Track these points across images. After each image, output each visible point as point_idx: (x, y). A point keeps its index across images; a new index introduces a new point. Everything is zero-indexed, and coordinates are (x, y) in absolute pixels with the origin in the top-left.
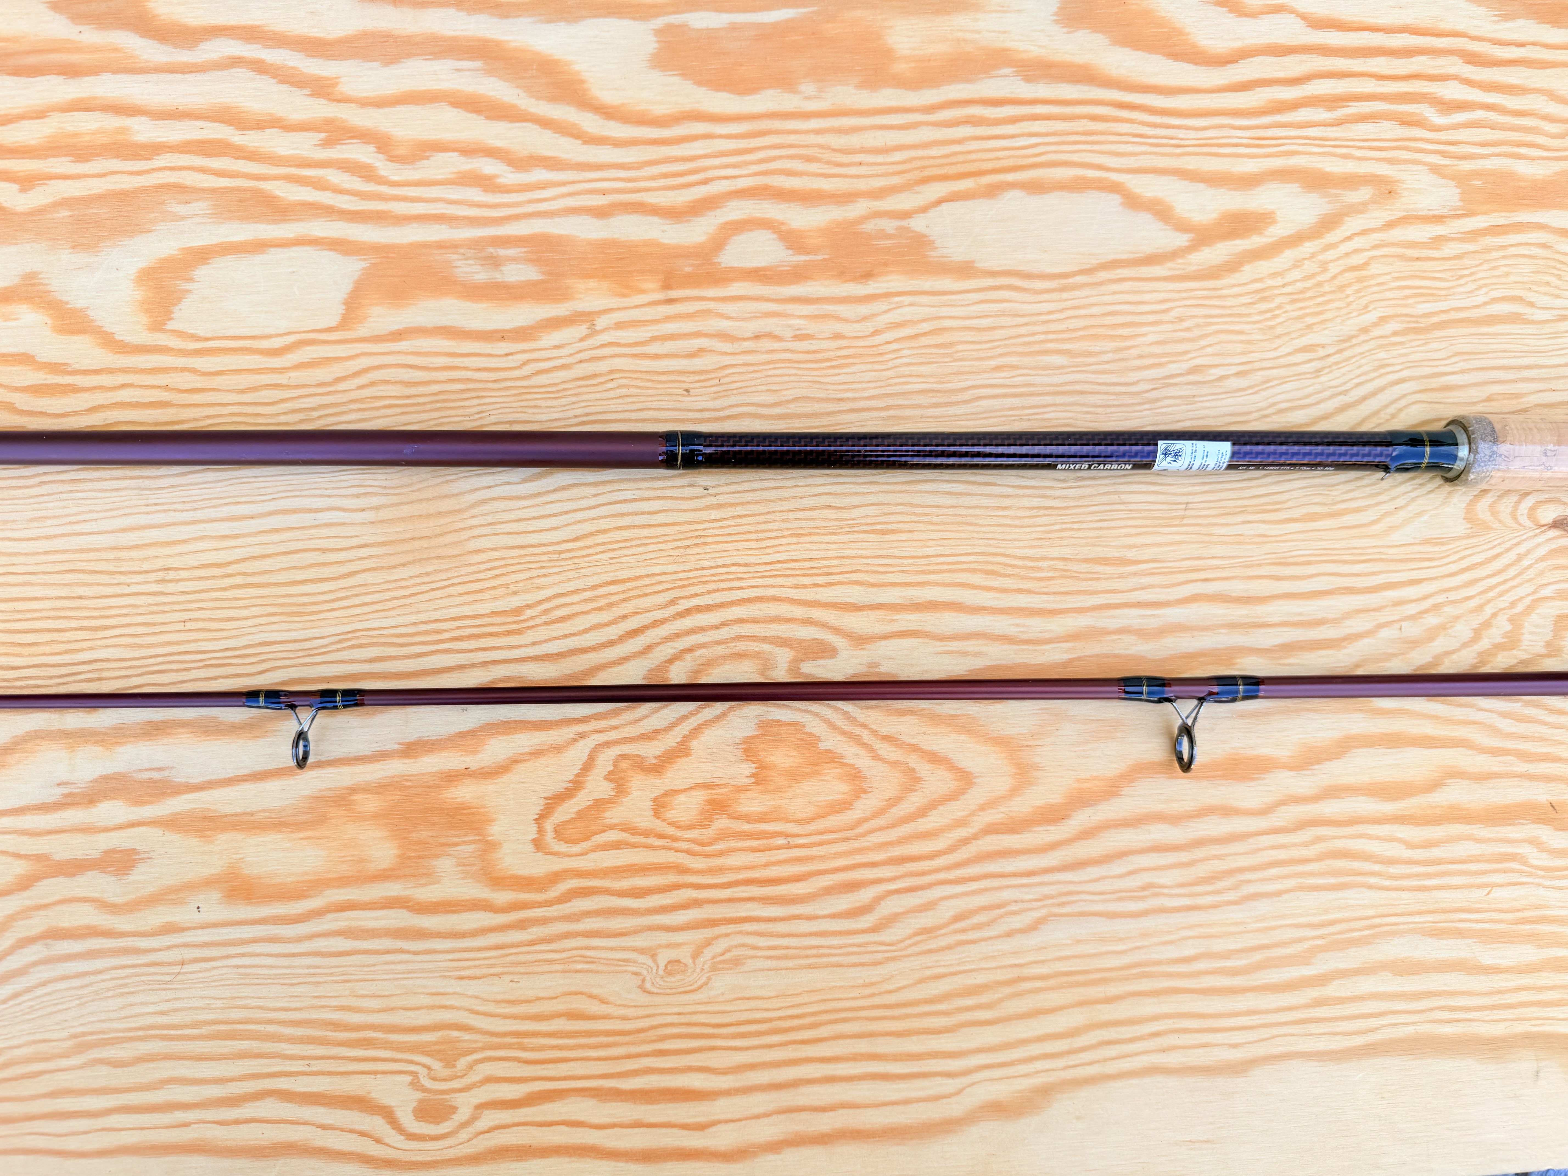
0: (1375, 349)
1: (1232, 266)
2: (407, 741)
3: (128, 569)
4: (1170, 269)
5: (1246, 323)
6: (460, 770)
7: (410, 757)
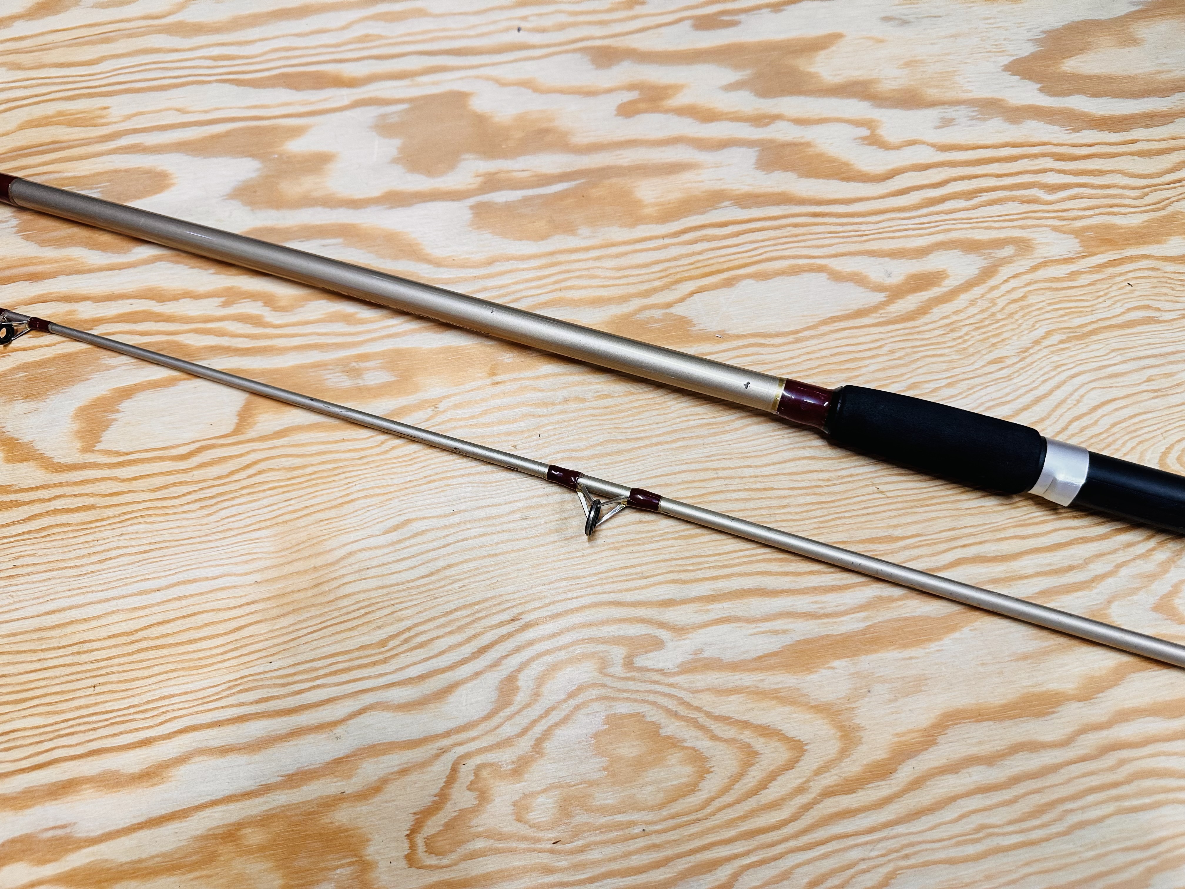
0: (1049, 355)
1: (923, 310)
2: (288, 773)
3: (48, 646)
4: (876, 318)
5: (945, 348)
6: (336, 795)
7: (292, 788)
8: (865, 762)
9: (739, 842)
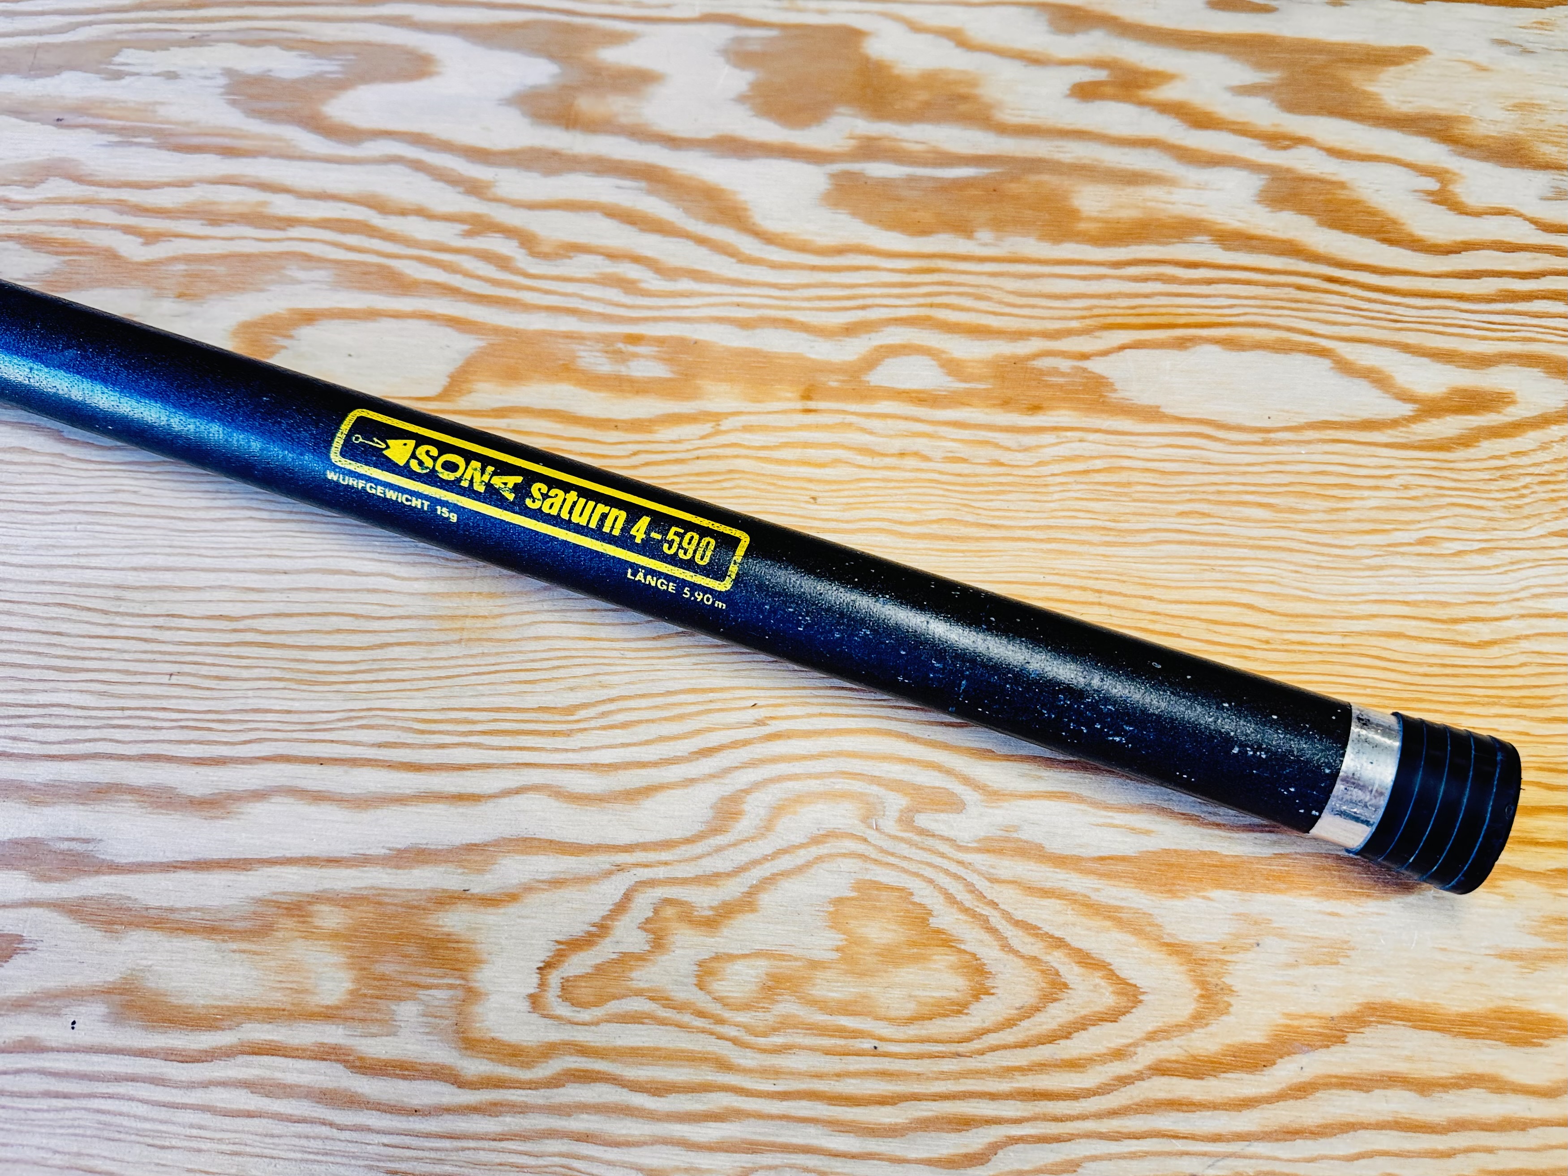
1: (1466, 441)
2: (399, 846)
3: (125, 610)
4: (1391, 436)
5: (1488, 499)
6: (456, 891)
7: (398, 867)
8: (1229, 1041)
9: (1012, 1102)
